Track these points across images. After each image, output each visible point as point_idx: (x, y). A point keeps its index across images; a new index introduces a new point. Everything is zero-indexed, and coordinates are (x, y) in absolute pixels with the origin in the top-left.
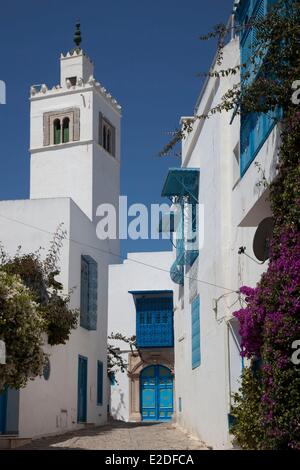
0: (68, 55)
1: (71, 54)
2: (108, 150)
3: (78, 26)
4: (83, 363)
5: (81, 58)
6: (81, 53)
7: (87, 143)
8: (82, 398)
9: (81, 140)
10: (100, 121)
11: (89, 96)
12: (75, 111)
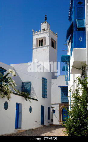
0: (43, 23)
1: (44, 23)
2: (54, 47)
3: (46, 15)
4: (43, 108)
5: (46, 24)
6: (46, 22)
7: (47, 46)
8: (42, 118)
9: (46, 45)
10: (51, 40)
11: (48, 34)
12: (44, 38)
